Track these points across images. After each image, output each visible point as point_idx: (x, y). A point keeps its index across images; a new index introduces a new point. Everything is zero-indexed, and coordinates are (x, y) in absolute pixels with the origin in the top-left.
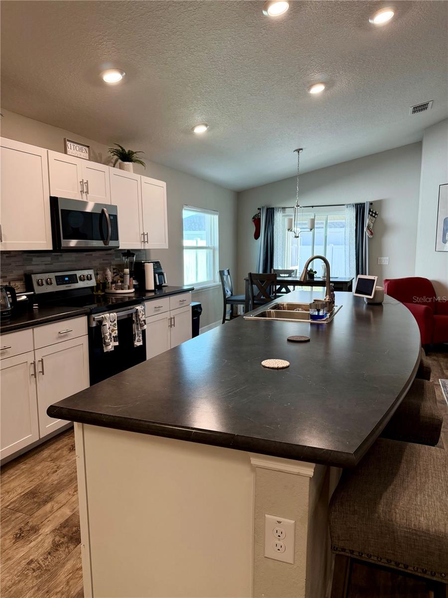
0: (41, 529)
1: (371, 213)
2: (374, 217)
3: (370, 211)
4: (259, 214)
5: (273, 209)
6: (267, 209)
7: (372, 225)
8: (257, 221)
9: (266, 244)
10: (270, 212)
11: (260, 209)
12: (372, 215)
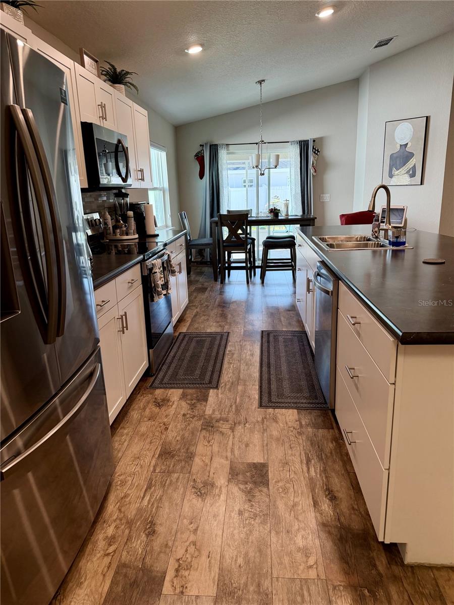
0: (215, 482)
1: (314, 150)
2: (317, 154)
3: (313, 148)
4: (202, 152)
5: (216, 145)
6: (211, 146)
7: (315, 162)
8: (200, 159)
9: (211, 184)
10: (214, 150)
11: (203, 146)
12: (315, 153)
